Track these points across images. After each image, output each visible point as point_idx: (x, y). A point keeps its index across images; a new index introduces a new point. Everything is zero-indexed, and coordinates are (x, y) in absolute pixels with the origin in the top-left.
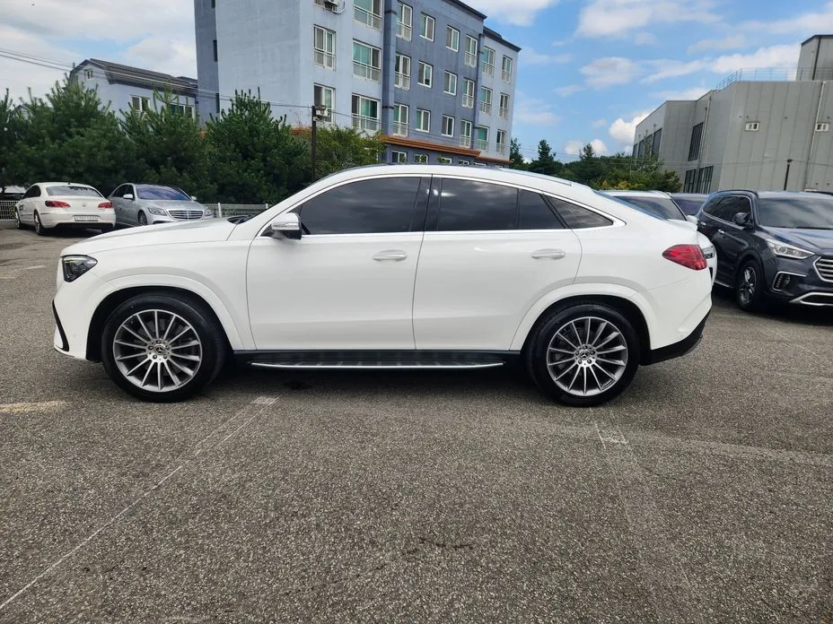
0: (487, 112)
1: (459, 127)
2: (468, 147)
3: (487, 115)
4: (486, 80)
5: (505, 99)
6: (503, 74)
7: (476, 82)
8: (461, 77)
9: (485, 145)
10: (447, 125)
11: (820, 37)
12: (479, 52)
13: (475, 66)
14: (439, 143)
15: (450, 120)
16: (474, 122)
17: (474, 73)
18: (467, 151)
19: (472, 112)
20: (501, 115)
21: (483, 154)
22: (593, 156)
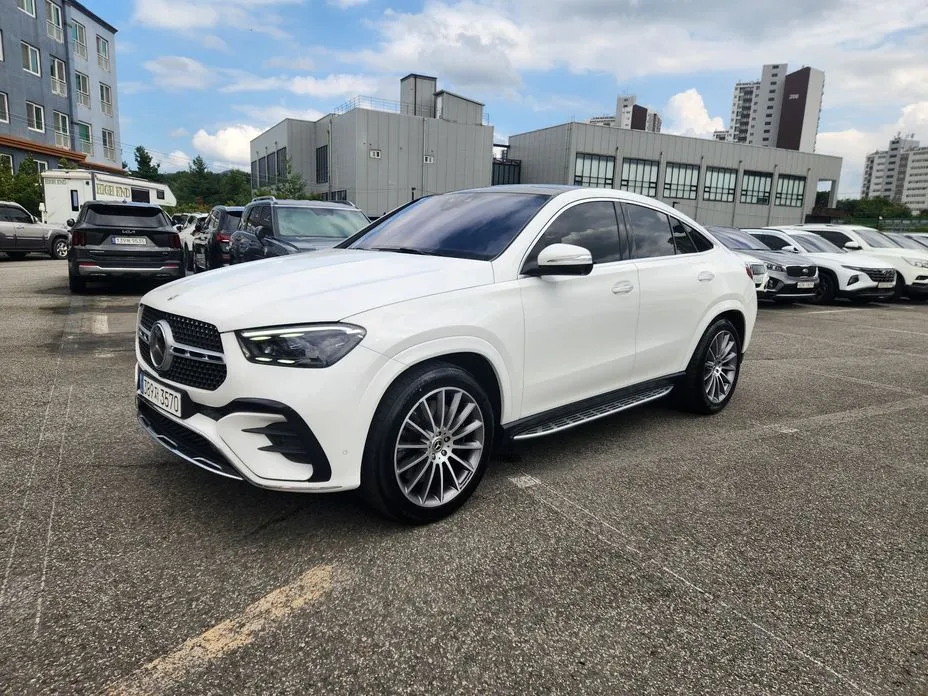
0: (86, 103)
1: (51, 120)
2: (67, 148)
3: (85, 109)
4: (78, 63)
5: (105, 90)
6: (99, 58)
7: (67, 63)
8: (46, 54)
9: (88, 148)
10: (33, 116)
11: (416, 76)
12: (65, 24)
13: (62, 41)
14: (26, 138)
15: (38, 110)
16: (70, 116)
17: (62, 51)
18: (65, 153)
19: (66, 102)
20: (103, 110)
21: (89, 160)
22: (206, 170)
